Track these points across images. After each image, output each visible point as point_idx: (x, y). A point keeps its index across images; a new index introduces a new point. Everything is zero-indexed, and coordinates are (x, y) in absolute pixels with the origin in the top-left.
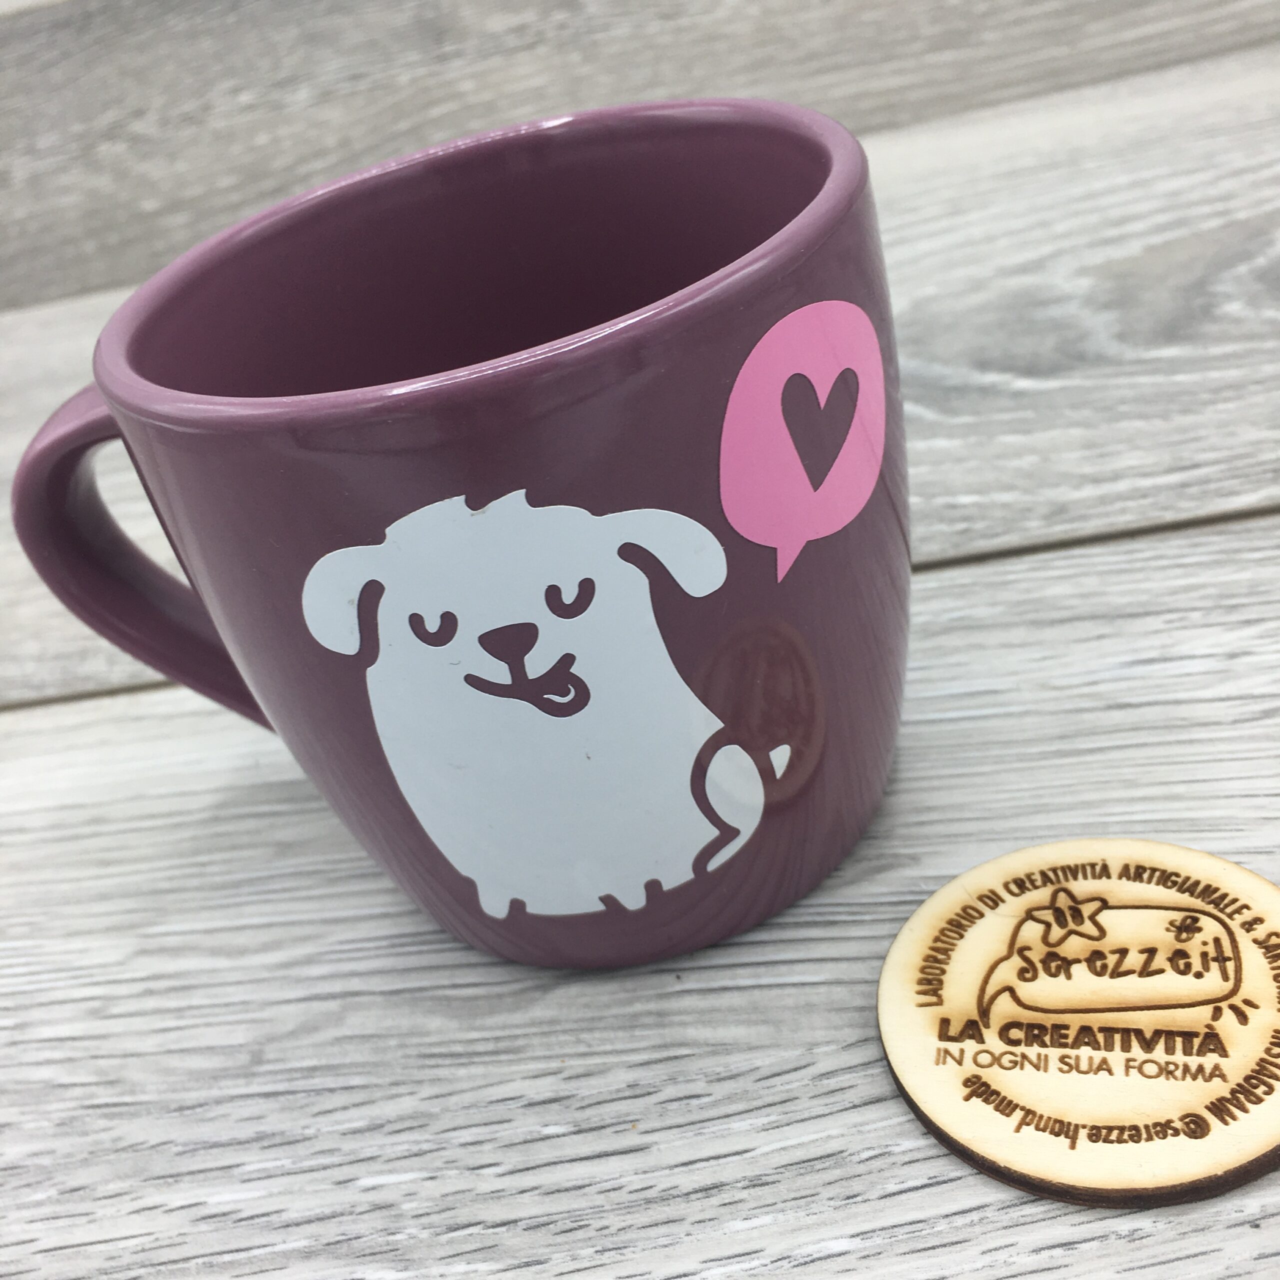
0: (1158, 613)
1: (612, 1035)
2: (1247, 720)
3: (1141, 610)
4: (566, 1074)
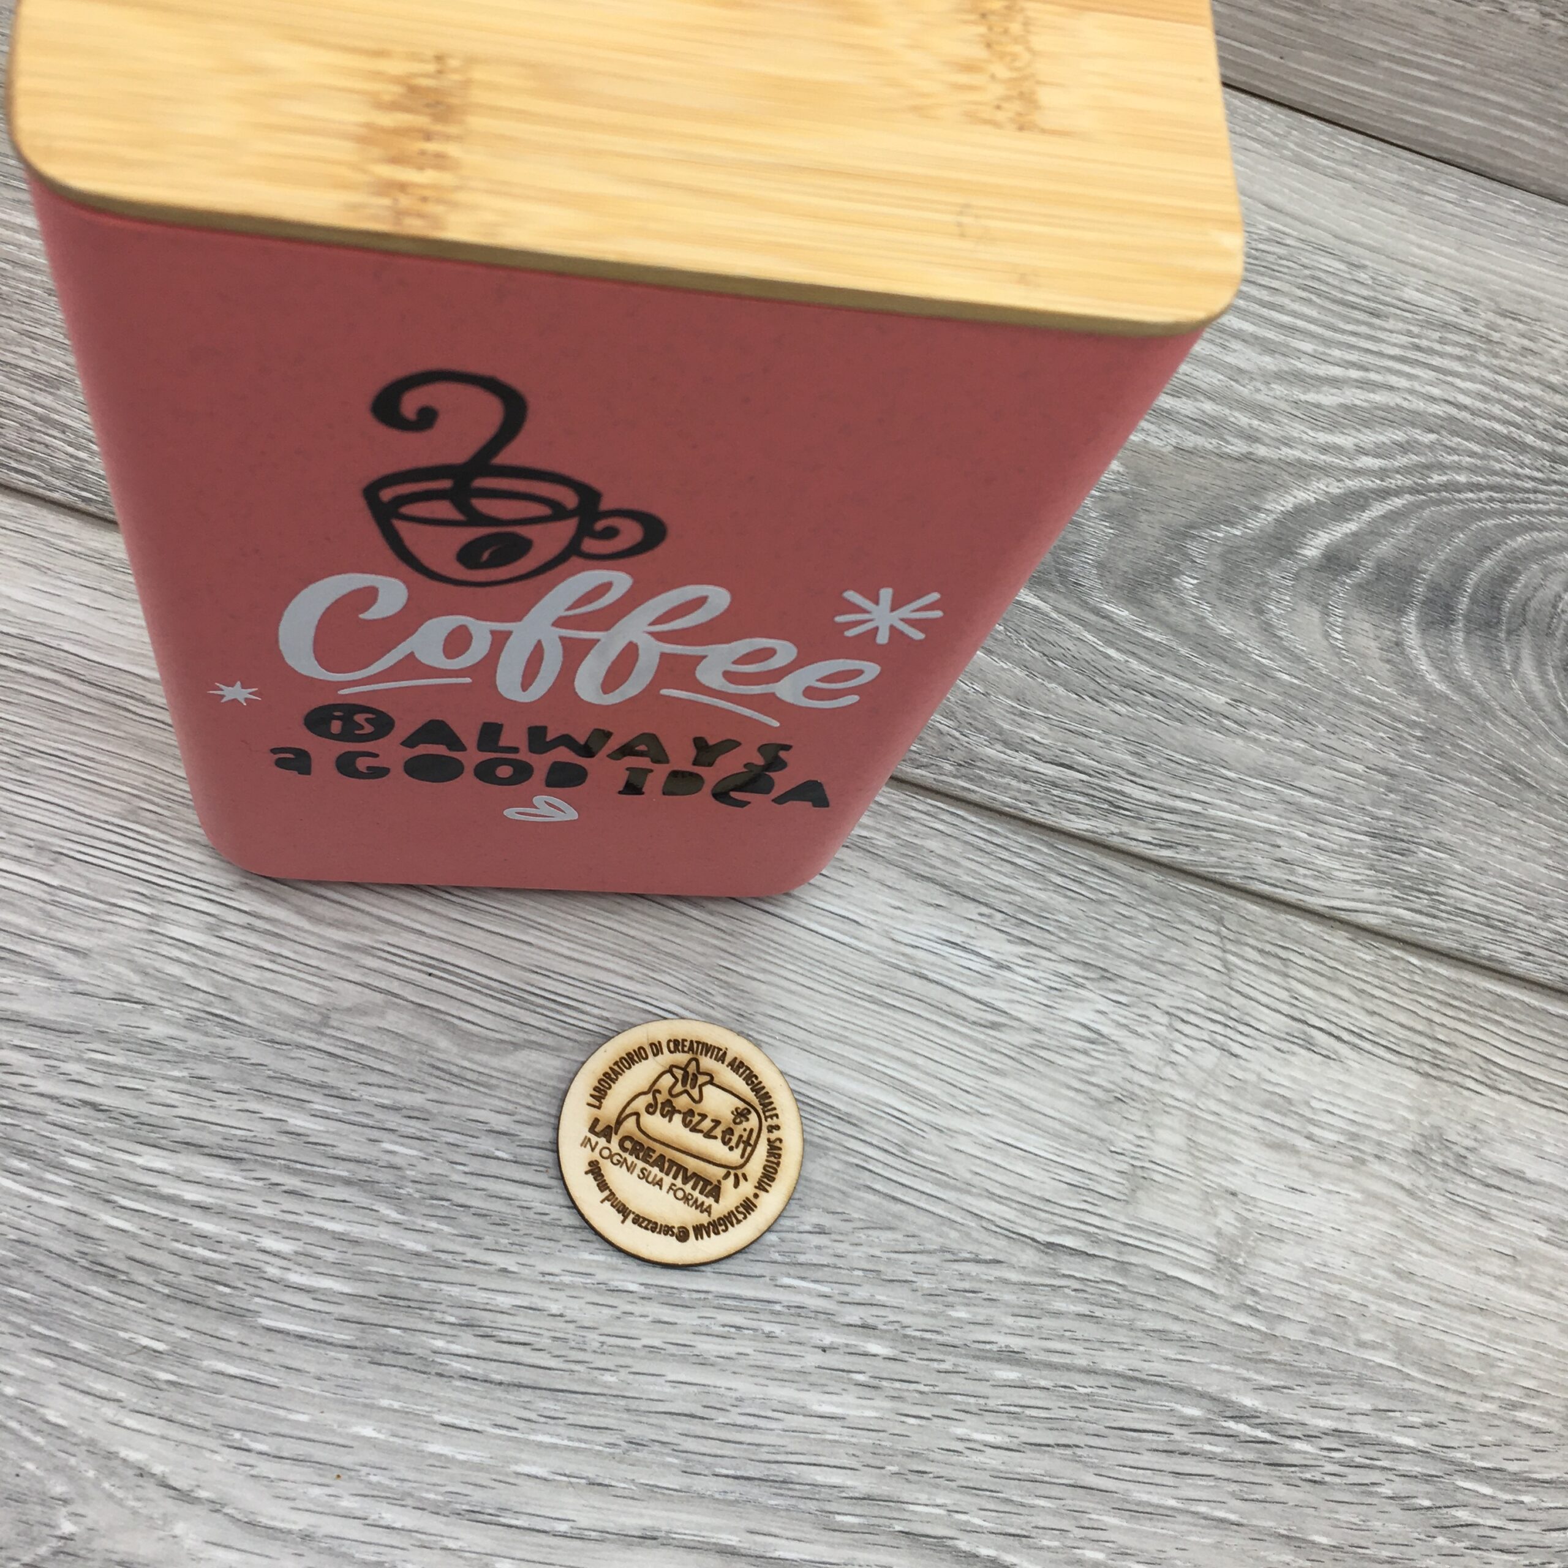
0: (981, 903)
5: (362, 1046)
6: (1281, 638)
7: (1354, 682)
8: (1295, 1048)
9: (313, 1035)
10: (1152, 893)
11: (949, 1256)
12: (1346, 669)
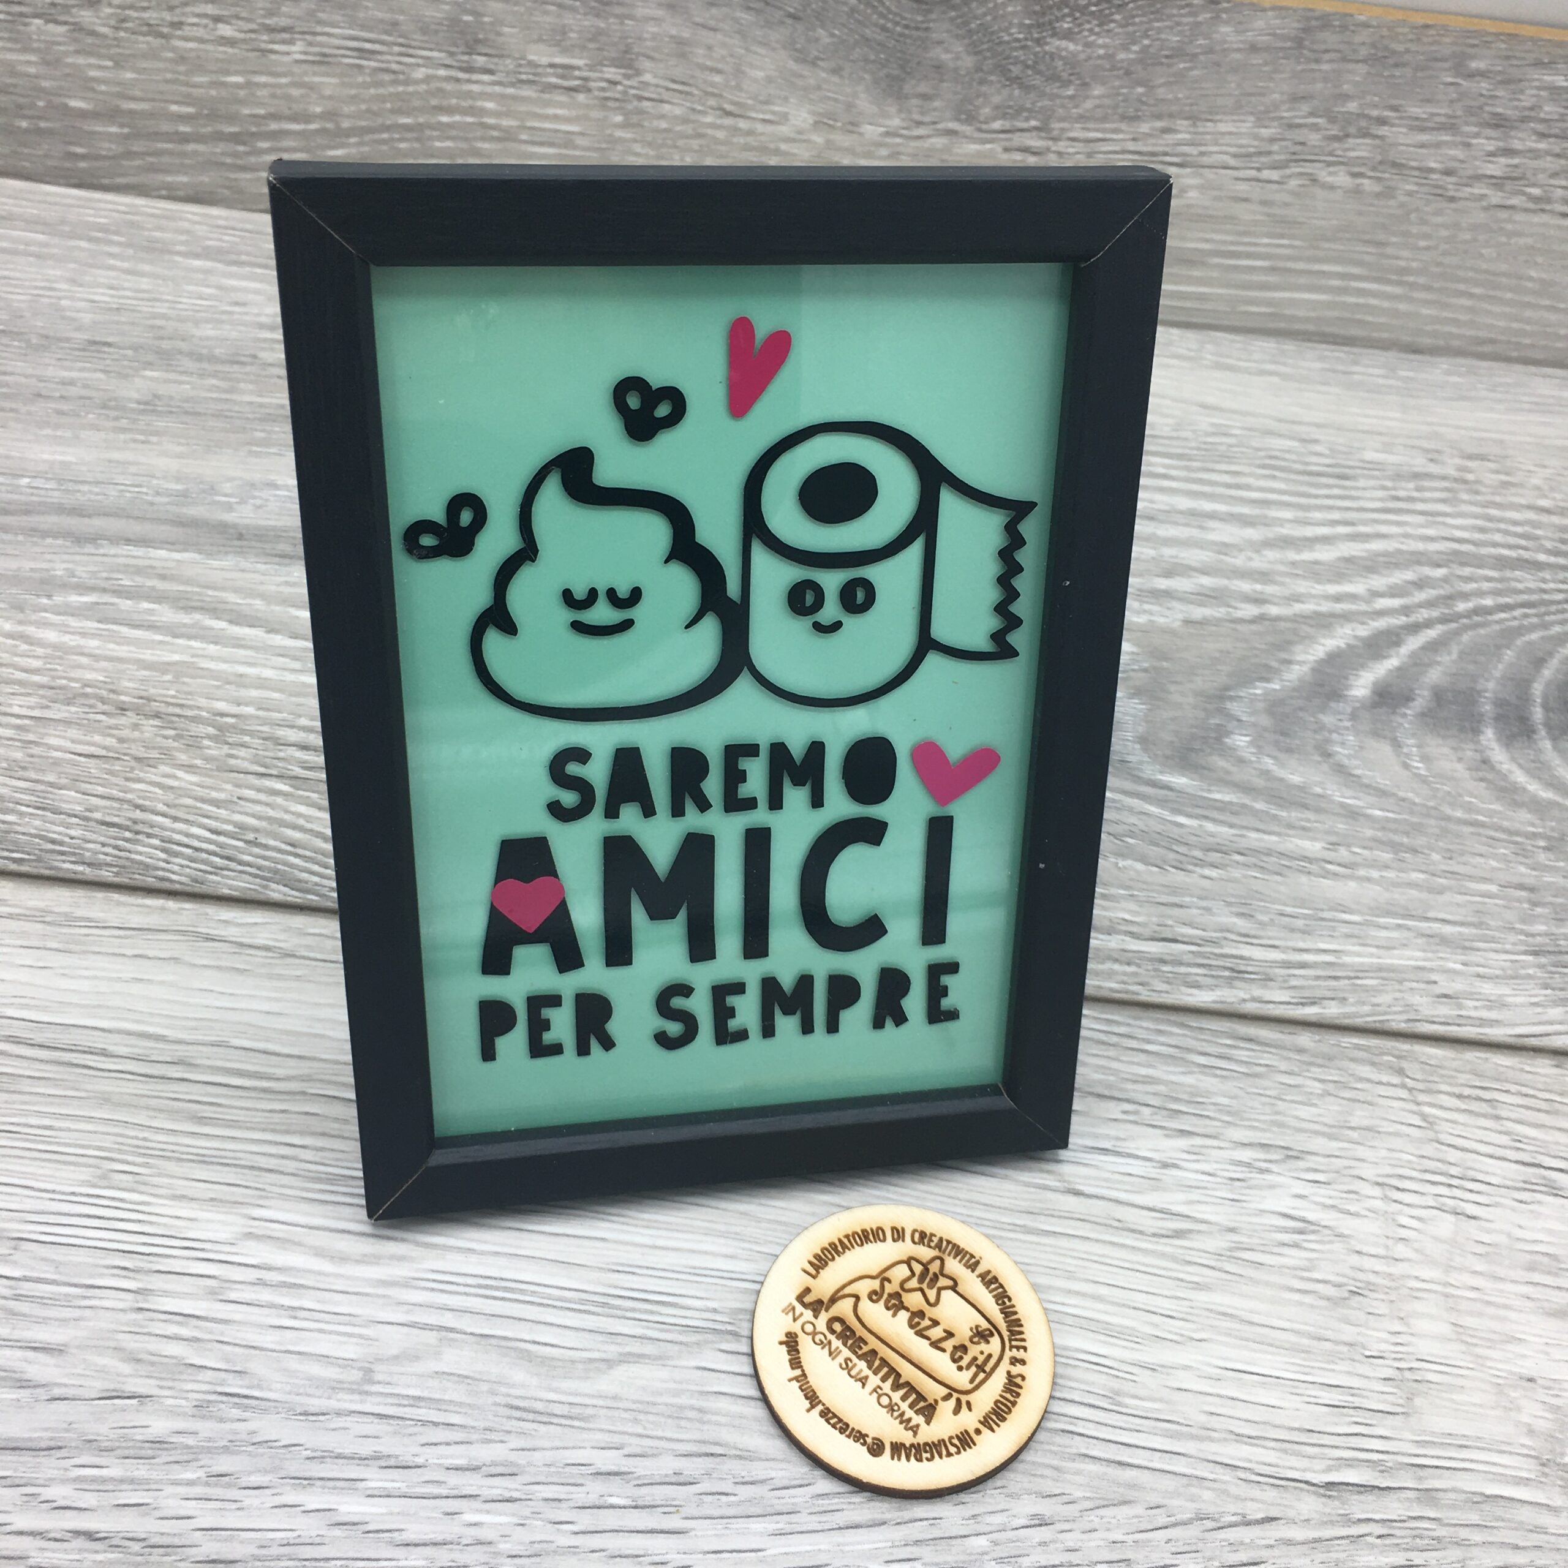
0: (1119, 1099)
1: (663, 1420)
2: (1163, 1236)
3: (1107, 1093)
4: (626, 1451)
5: (419, 1398)
6: (1359, 777)
7: (1452, 805)
8: (1539, 1196)
9: (356, 1397)
10: (1313, 1056)
11: (1209, 1524)
12: (1440, 795)
